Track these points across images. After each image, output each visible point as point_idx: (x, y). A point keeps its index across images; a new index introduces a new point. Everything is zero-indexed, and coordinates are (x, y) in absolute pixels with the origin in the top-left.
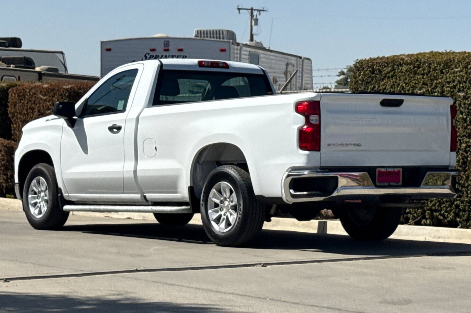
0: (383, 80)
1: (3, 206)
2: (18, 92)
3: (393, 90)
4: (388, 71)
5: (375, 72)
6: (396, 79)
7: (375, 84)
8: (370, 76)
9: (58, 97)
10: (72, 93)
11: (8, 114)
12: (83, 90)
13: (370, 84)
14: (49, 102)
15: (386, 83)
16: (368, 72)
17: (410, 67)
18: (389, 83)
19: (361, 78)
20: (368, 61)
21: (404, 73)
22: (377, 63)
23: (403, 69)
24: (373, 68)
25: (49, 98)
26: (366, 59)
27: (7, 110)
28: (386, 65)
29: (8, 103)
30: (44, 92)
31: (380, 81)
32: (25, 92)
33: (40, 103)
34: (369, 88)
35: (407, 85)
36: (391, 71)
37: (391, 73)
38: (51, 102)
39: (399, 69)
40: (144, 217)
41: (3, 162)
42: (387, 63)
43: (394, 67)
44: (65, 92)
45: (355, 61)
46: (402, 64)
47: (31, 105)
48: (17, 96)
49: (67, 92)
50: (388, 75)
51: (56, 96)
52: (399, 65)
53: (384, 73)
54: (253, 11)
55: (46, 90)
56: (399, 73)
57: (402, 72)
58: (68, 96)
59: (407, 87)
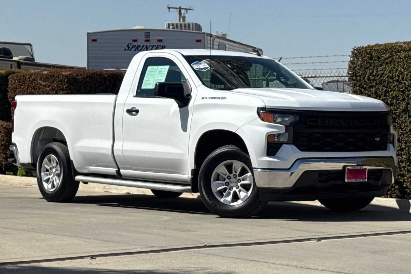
0: (381, 65)
1: (4, 182)
2: (18, 78)
3: (392, 75)
4: (386, 57)
5: (374, 59)
6: (395, 65)
7: (374, 69)
8: (369, 62)
9: (57, 83)
10: (71, 79)
11: (8, 99)
12: (80, 77)
13: (368, 69)
14: (48, 88)
15: (384, 68)
16: (366, 58)
17: (408, 53)
18: (388, 68)
19: (359, 64)
20: (366, 48)
21: (402, 59)
22: (375, 50)
23: (401, 55)
24: (372, 55)
25: (49, 84)
26: (363, 47)
27: (7, 95)
28: (384, 51)
29: (8, 89)
30: (44, 78)
31: (378, 66)
32: (25, 79)
33: (39, 89)
34: (368, 73)
35: (405, 70)
36: (389, 57)
37: (390, 59)
38: (50, 88)
39: (397, 55)
40: (143, 192)
41: (3, 143)
42: (385, 50)
43: (392, 54)
44: (64, 78)
45: (353, 48)
46: (400, 50)
47: (31, 90)
48: (17, 82)
49: (66, 78)
50: (387, 61)
51: (55, 82)
52: (398, 52)
53: (382, 59)
54: (181, 10)
55: (46, 76)
56: (398, 59)
57: (401, 58)
58: (67, 82)
59: (405, 72)
